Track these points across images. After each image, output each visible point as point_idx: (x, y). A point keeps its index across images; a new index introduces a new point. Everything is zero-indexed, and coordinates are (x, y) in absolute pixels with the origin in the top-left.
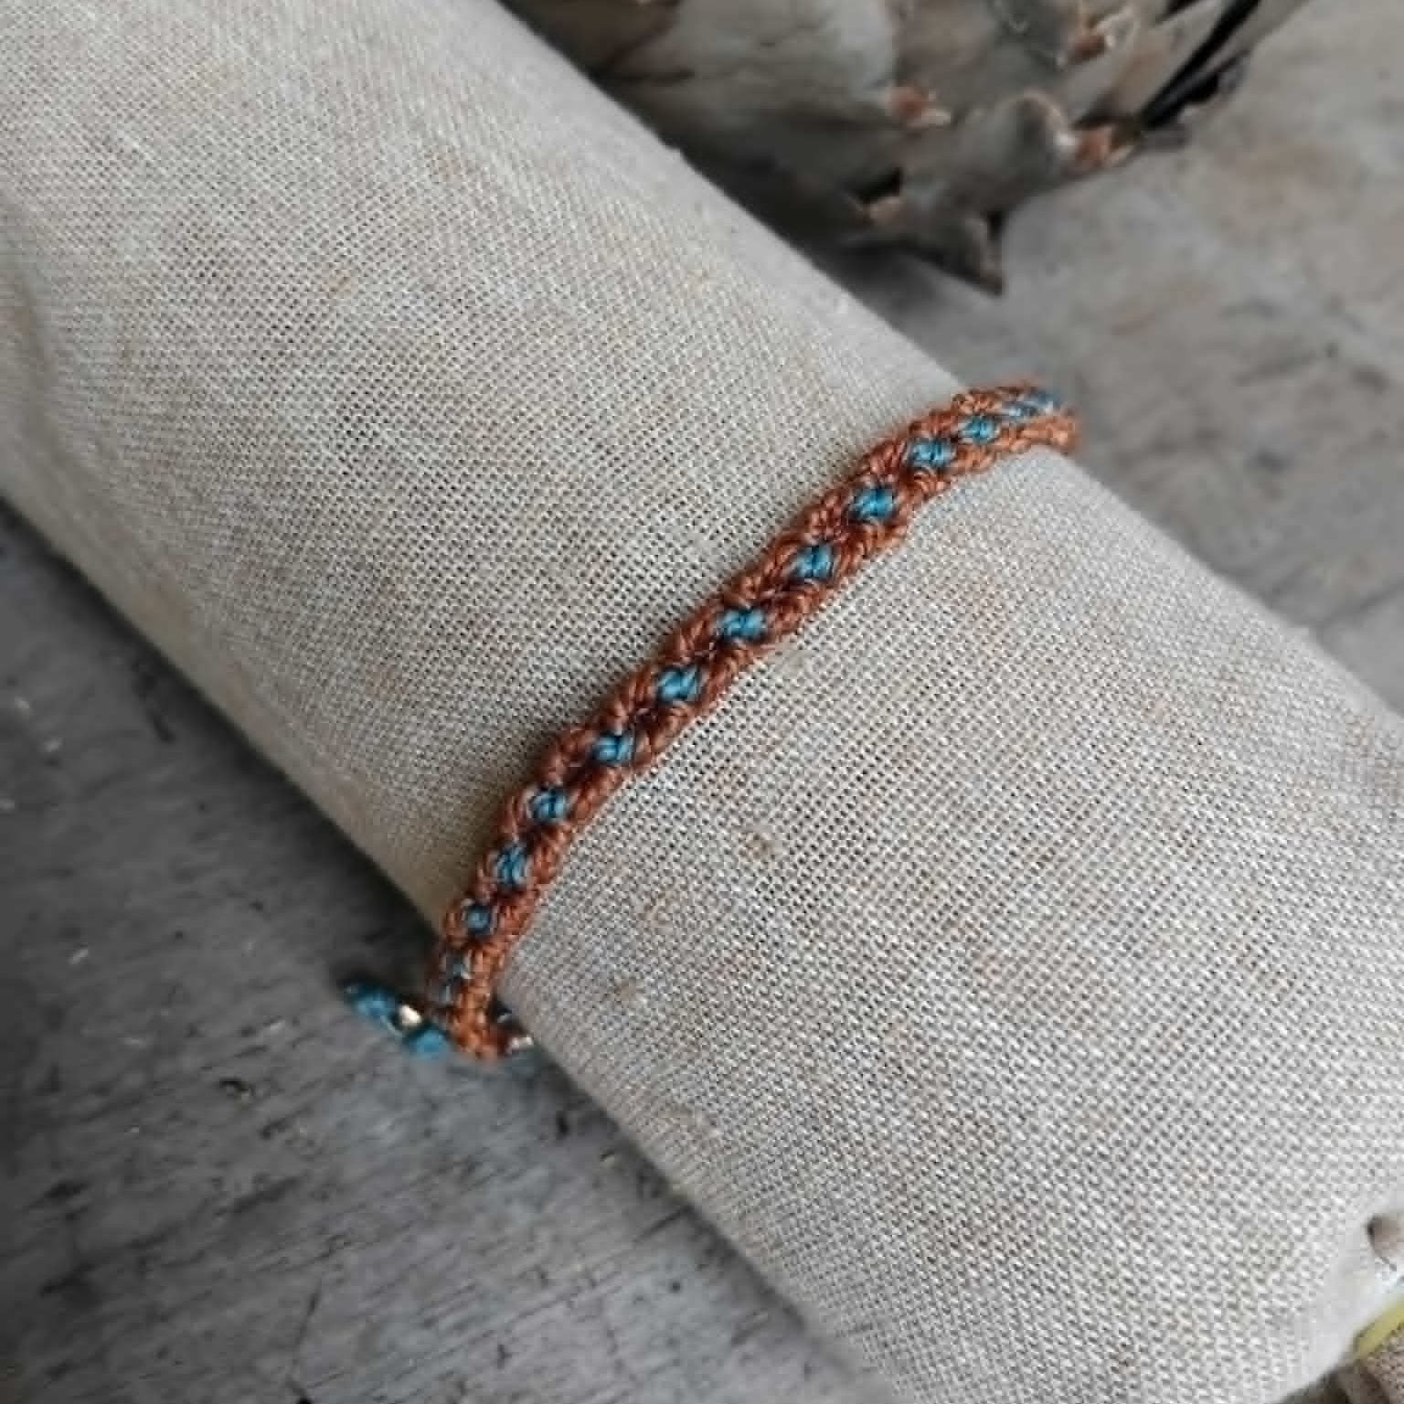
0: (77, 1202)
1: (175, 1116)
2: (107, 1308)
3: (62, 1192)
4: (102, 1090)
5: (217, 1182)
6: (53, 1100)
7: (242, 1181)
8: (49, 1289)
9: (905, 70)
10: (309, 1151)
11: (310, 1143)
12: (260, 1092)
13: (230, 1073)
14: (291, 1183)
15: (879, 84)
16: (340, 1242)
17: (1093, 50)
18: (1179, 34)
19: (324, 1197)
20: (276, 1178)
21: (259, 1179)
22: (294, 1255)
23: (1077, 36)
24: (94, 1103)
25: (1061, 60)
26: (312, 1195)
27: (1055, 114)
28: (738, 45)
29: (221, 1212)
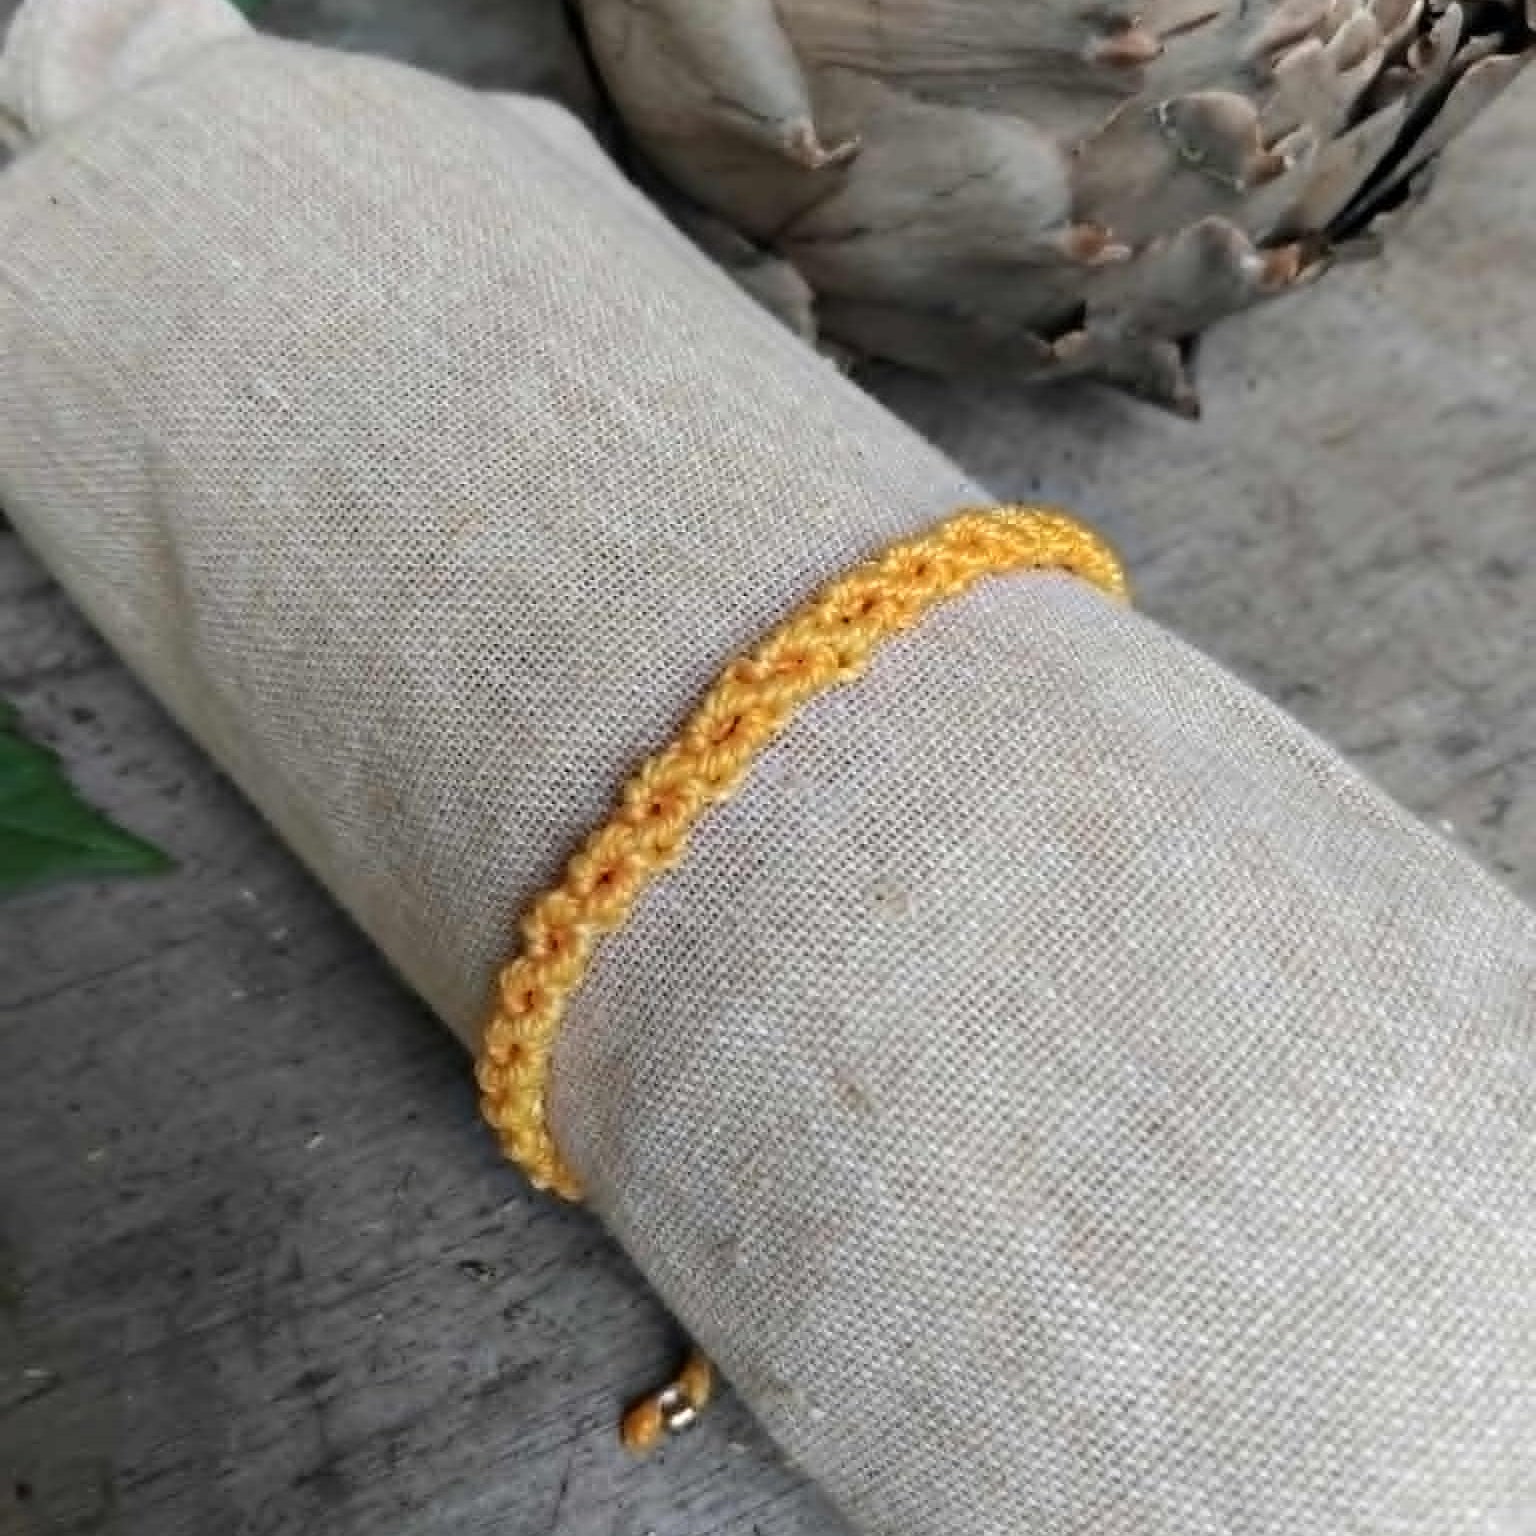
0: (325, 1391)
1: (416, 1301)
2: (359, 1499)
3: (310, 1381)
4: (343, 1277)
5: (463, 1366)
6: (296, 1288)
7: (487, 1364)
8: (301, 1481)
9: (1080, 212)
10: (552, 1332)
11: (552, 1323)
12: (500, 1273)
13: (468, 1256)
14: (536, 1365)
15: (1057, 225)
16: (588, 1424)
17: (1272, 172)
18: (1361, 147)
19: (569, 1379)
20: (521, 1360)
21: (504, 1361)
22: (543, 1437)
23: (1256, 158)
24: (336, 1290)
25: (1240, 184)
26: (556, 1377)
27: (1239, 238)
28: (910, 200)
29: (467, 1397)
